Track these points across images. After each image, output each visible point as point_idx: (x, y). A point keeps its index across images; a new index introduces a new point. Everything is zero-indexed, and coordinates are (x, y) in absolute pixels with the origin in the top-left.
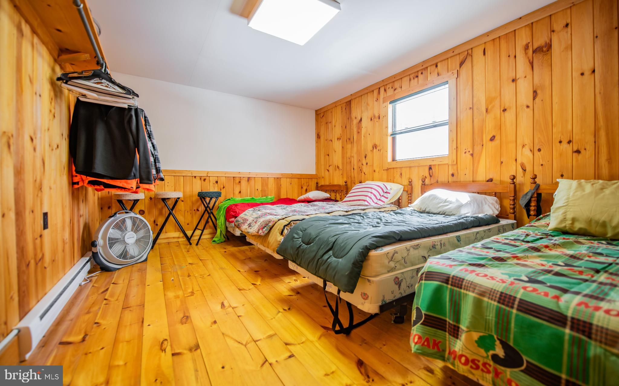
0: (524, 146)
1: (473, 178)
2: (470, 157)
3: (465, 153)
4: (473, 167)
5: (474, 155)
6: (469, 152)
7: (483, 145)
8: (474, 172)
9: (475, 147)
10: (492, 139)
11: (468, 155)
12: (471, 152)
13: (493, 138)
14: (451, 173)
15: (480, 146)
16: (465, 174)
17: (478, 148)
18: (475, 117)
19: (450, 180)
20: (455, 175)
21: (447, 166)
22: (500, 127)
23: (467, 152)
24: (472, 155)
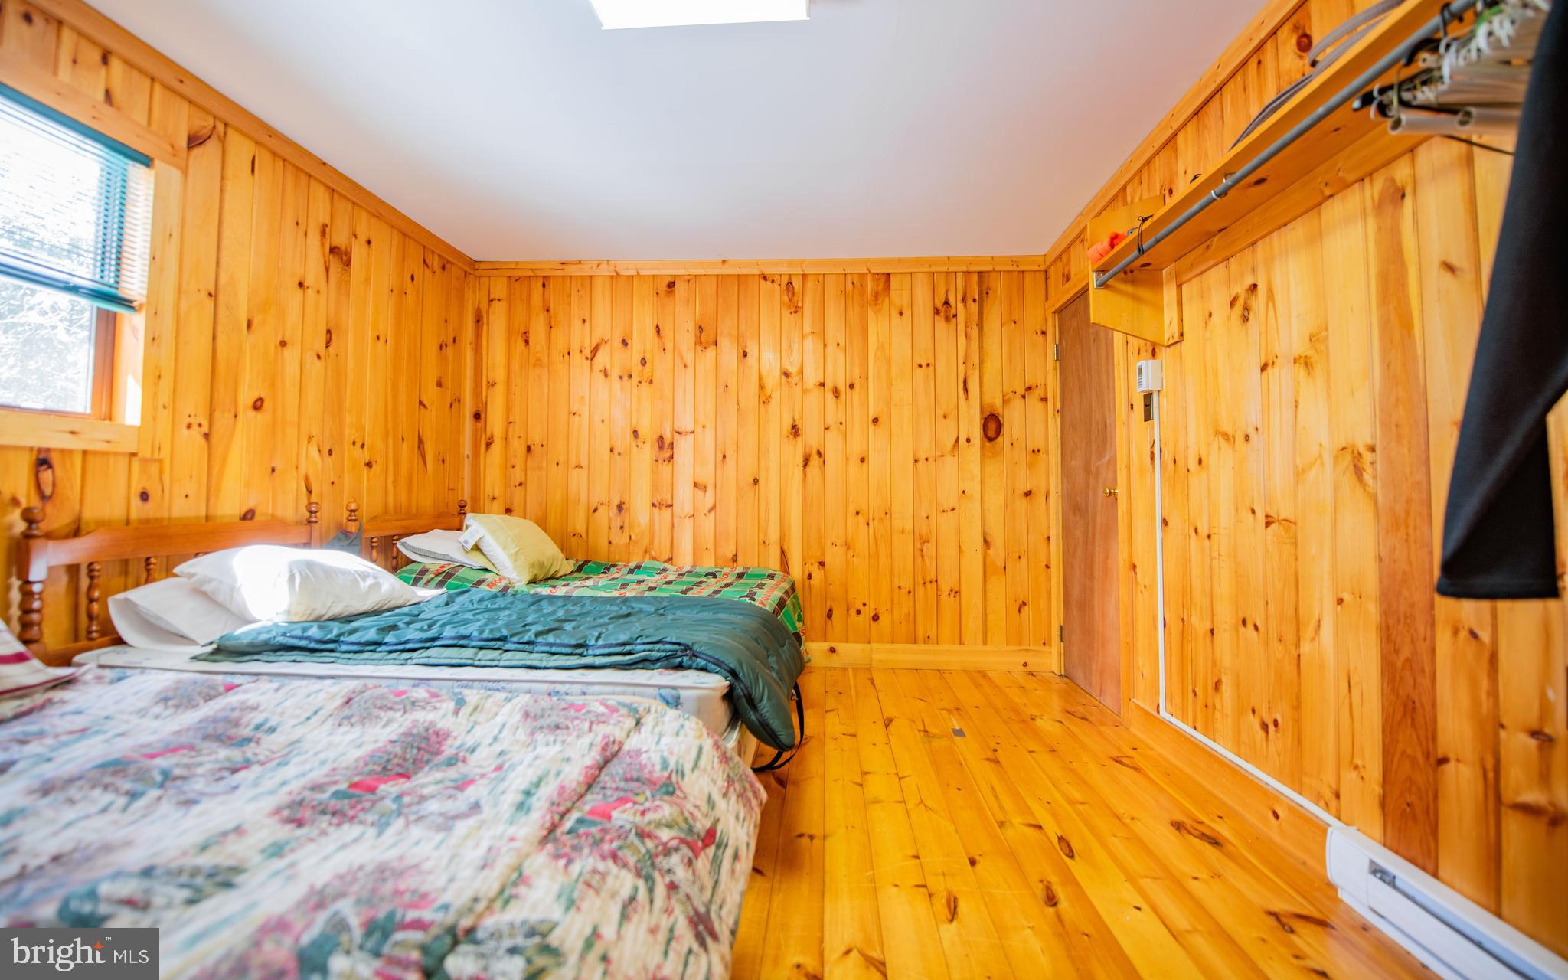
0: (310, 438)
1: (207, 511)
2: (202, 441)
3: (189, 426)
4: (209, 474)
5: (214, 439)
6: (200, 425)
7: (236, 416)
8: (211, 490)
9: (217, 414)
10: (258, 405)
11: (196, 434)
12: (205, 429)
13: (259, 403)
14: (140, 490)
15: (230, 416)
16: (187, 496)
17: (223, 419)
18: (220, 329)
19: (134, 515)
20: (154, 492)
21: (123, 463)
22: (273, 379)
23: (195, 427)
24: (207, 436)
